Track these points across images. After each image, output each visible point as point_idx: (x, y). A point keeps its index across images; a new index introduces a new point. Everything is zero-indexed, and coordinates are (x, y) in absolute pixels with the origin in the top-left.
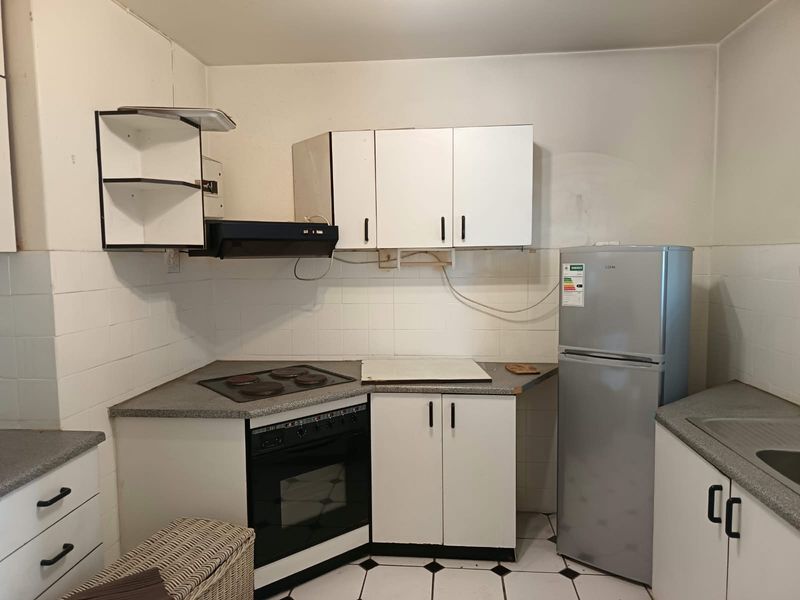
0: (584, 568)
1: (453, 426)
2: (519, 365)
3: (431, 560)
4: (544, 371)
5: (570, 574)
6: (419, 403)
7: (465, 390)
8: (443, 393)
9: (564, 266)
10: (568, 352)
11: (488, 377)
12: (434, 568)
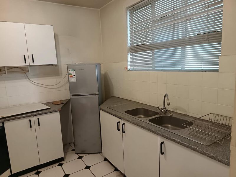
0: (83, 155)
1: (39, 125)
2: (57, 102)
3: (36, 171)
4: (65, 102)
5: (80, 158)
6: (26, 121)
7: (42, 113)
8: (34, 116)
9: (69, 70)
10: (73, 95)
11: (49, 107)
12: (38, 173)
